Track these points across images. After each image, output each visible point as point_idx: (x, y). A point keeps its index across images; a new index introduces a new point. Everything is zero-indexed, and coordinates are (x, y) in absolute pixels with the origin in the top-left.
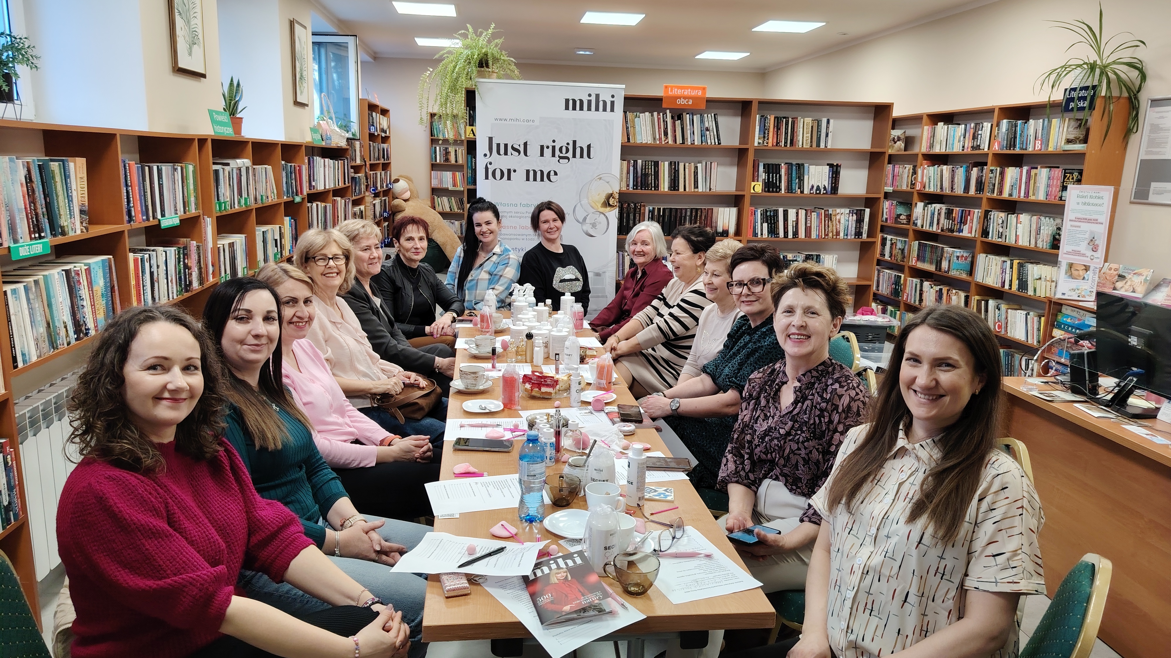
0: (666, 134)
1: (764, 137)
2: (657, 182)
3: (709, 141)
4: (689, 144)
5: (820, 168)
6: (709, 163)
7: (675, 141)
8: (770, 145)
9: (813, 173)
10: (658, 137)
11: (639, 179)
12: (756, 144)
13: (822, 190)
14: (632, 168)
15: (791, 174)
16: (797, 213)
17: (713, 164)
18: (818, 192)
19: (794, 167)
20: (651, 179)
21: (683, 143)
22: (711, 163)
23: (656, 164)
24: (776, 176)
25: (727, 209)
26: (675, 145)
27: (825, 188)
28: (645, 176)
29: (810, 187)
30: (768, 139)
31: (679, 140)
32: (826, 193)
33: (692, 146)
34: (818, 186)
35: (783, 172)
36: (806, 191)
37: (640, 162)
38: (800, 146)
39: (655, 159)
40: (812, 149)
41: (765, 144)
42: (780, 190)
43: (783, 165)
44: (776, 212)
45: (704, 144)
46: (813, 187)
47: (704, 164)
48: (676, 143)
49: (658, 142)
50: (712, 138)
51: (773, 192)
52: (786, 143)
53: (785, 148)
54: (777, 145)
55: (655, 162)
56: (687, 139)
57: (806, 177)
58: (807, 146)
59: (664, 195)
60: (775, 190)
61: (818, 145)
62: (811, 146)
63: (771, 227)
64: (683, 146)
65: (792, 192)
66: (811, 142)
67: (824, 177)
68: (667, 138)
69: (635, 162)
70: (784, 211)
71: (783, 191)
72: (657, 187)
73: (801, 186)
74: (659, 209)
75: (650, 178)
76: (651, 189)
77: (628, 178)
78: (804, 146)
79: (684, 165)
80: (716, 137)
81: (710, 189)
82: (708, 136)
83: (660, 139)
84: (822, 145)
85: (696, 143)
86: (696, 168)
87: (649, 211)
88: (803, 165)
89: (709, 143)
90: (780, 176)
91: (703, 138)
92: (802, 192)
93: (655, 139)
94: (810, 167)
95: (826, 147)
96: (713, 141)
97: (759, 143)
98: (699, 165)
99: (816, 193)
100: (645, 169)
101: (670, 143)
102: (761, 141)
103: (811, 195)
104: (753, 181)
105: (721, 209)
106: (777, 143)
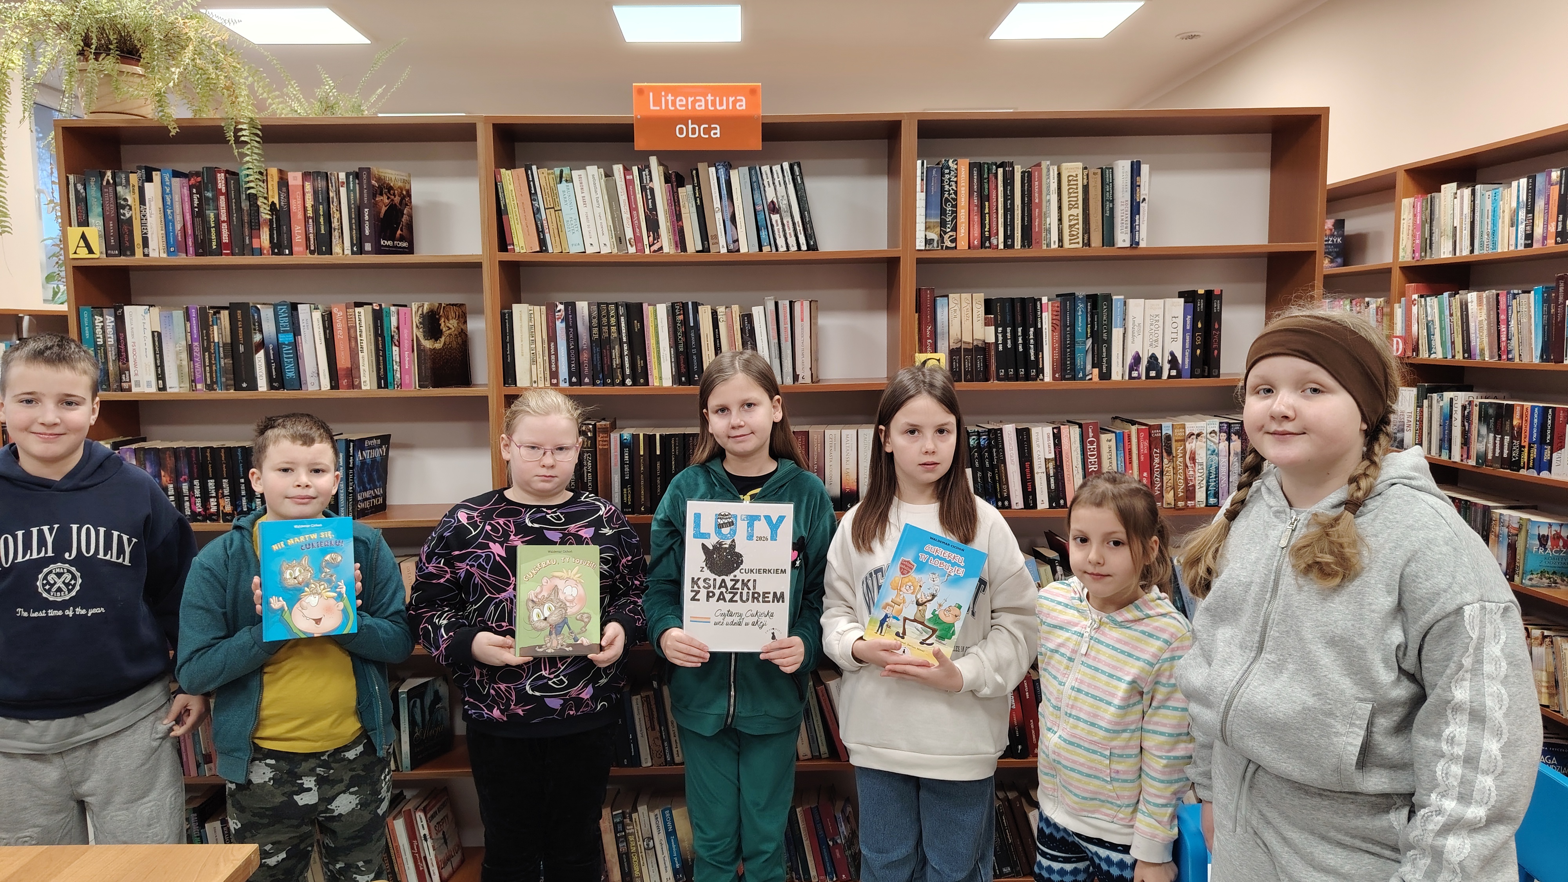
0: (653, 225)
1: (943, 224)
2: (640, 363)
3: (781, 242)
4: (724, 250)
5: (1156, 305)
6: (784, 305)
7: (681, 242)
8: (962, 244)
9: (1139, 320)
10: (629, 234)
11: (585, 356)
12: (920, 245)
13: (1166, 367)
14: (560, 326)
15: (1073, 326)
16: (1057, 437)
17: (797, 306)
18: (1153, 374)
19: (1081, 306)
20: (620, 355)
21: (706, 249)
22: (791, 303)
23: (635, 312)
24: (1025, 334)
25: (849, 433)
26: (682, 257)
27: (1173, 361)
28: (601, 344)
29: (1129, 360)
30: (955, 229)
31: (693, 242)
32: (1179, 376)
33: (734, 257)
34: (1153, 358)
35: (1046, 320)
36: (1118, 373)
37: (582, 307)
38: (1054, 246)
39: (632, 298)
40: (1088, 251)
41: (948, 243)
42: (1042, 371)
43: (1045, 300)
44: (996, 436)
45: (766, 249)
46: (1137, 359)
47: (771, 306)
48: (684, 249)
49: (632, 250)
50: (790, 231)
51: (1017, 378)
52: (1009, 236)
53: (1009, 253)
54: (982, 246)
55: (628, 306)
56: (716, 237)
57: (1117, 333)
58: (1073, 244)
59: (662, 399)
60: (1022, 372)
61: (1109, 238)
62: (1087, 243)
63: (984, 477)
64: (704, 257)
65: (1074, 378)
66: (1087, 230)
67: (1168, 330)
68: (657, 237)
69: (571, 307)
70: (1019, 432)
71: (1048, 377)
72: (641, 375)
73: (1102, 360)
74: (650, 439)
75: (616, 352)
76: (623, 383)
77: (553, 354)
78: (1067, 245)
79: (714, 314)
80: (800, 228)
81: (796, 377)
82: (778, 228)
83: (638, 239)
84: (1122, 239)
85: (744, 249)
86: (747, 319)
87: (623, 445)
88: (1108, 298)
89: (782, 248)
90: (1039, 334)
91: (763, 234)
92: (1106, 376)
93: (620, 240)
94: (1131, 302)
95: (1134, 244)
96: (792, 241)
97: (928, 242)
98: (757, 312)
99: (1148, 377)
100: (600, 326)
101: (666, 250)
102: (933, 235)
103: (1134, 384)
104: (921, 352)
105: (832, 433)
106: (984, 240)
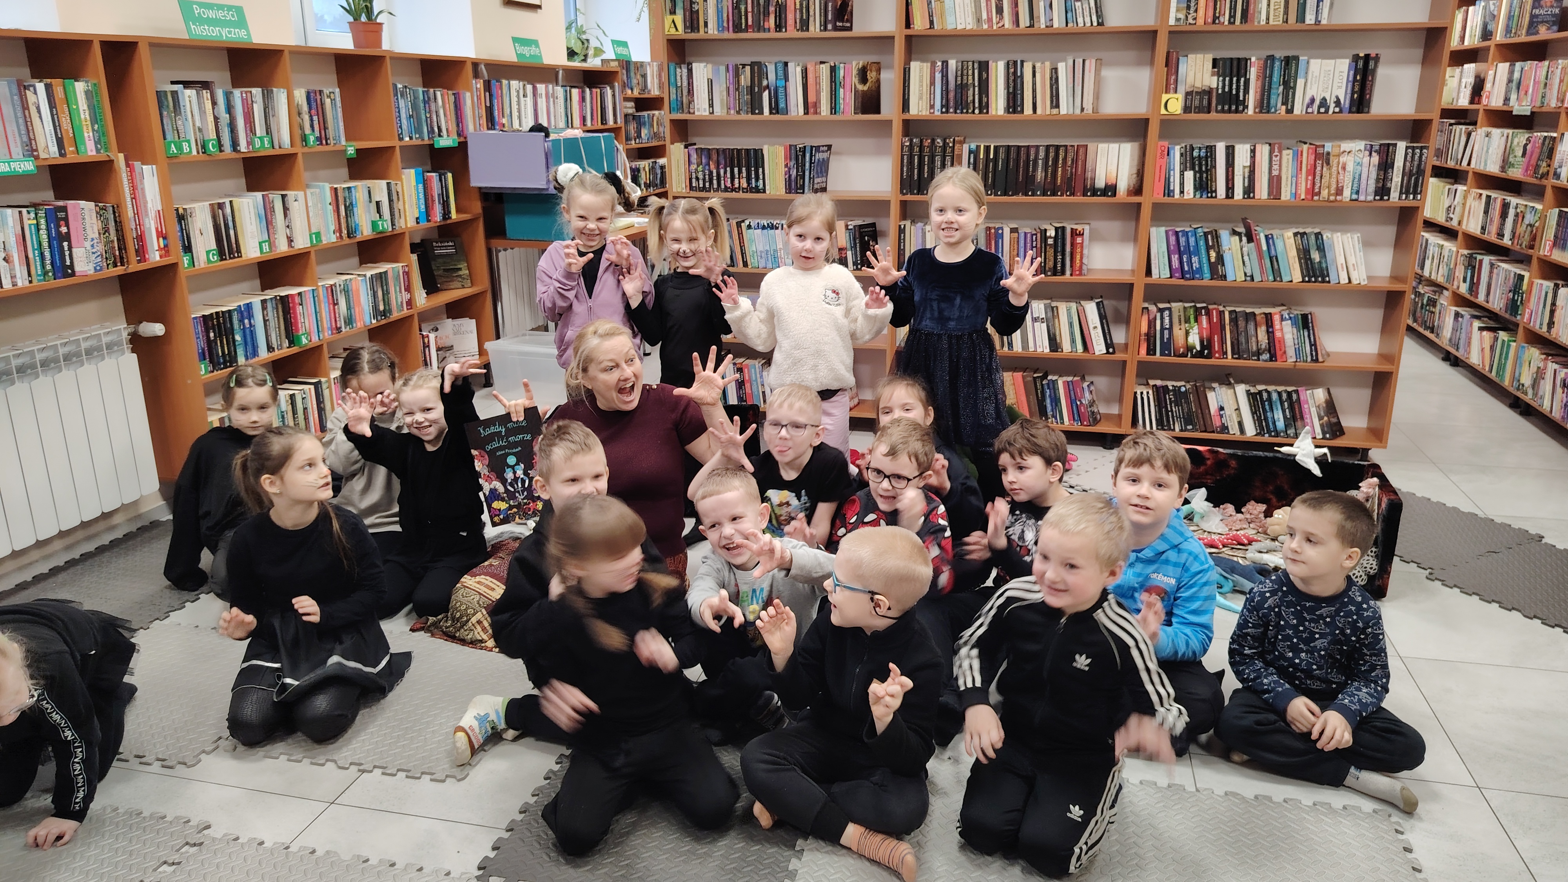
1: (1188, 7)
2: (985, 100)
3: (1080, 20)
4: (1043, 26)
5: (1329, 63)
6: (1079, 62)
7: (1017, 22)
8: (1200, 21)
9: (1316, 73)
10: (984, 16)
11: (952, 95)
12: (1172, 22)
13: (1332, 105)
14: (938, 76)
15: (1271, 77)
16: (1253, 151)
17: (1087, 63)
18: (1322, 110)
19: (1277, 64)
20: (973, 94)
21: (1032, 26)
22: (1084, 61)
23: (984, 67)
24: (1238, 81)
25: (1114, 147)
26: (1017, 31)
27: (1338, 103)
28: (962, 87)
29: (1307, 100)
30: (1196, 11)
31: (1024, 21)
32: (1341, 111)
33: (1049, 30)
34: (1324, 99)
35: (1253, 73)
36: (1298, 109)
37: (952, 64)
38: (1263, 23)
39: (983, 58)
40: (1286, 27)
41: (1191, 21)
42: (1247, 107)
43: (1253, 59)
44: (1211, 150)
45: (1070, 25)
46: (1313, 100)
47: (1071, 62)
48: (1018, 25)
49: (985, 27)
50: (1087, 13)
51: (1230, 111)
52: (1232, 16)
53: (1232, 28)
54: (1214, 22)
55: (980, 63)
56: (1039, 17)
57: (1300, 82)
58: (1276, 21)
59: (998, 122)
60: (1234, 107)
61: (1301, 17)
62: (1286, 21)
63: (1201, 178)
64: (1031, 30)
65: (1268, 112)
66: (1286, 13)
67: (1336, 80)
68: (1002, 18)
69: (945, 63)
70: (1227, 147)
71: (1250, 111)
72: (984, 107)
73: (1288, 100)
74: (987, 148)
75: (970, 92)
76: (973, 112)
77: (932, 94)
78: (1271, 22)
79: (1034, 67)
80: (1094, 11)
81: (1082, 109)
82: (1079, 11)
83: (990, 20)
84: (1310, 19)
85: (1056, 25)
86: (1055, 70)
87: (970, 152)
88: (1296, 58)
89: (1081, 24)
90: (1247, 82)
91: (1069, 15)
92: (1290, 111)
93: (979, 20)
94: (1312, 61)
95: (1318, 22)
96: (1088, 20)
97: (1178, 20)
98: (1061, 67)
99: (1319, 112)
100: (962, 75)
101: (1007, 26)
102: (1181, 16)
103: (1309, 117)
104: (1166, 92)
105: (1103, 147)
106: (1215, 18)
